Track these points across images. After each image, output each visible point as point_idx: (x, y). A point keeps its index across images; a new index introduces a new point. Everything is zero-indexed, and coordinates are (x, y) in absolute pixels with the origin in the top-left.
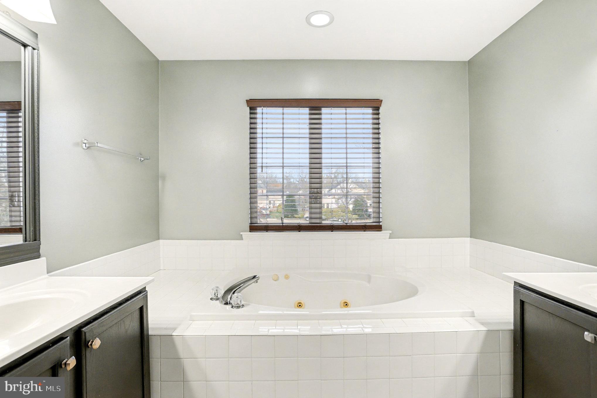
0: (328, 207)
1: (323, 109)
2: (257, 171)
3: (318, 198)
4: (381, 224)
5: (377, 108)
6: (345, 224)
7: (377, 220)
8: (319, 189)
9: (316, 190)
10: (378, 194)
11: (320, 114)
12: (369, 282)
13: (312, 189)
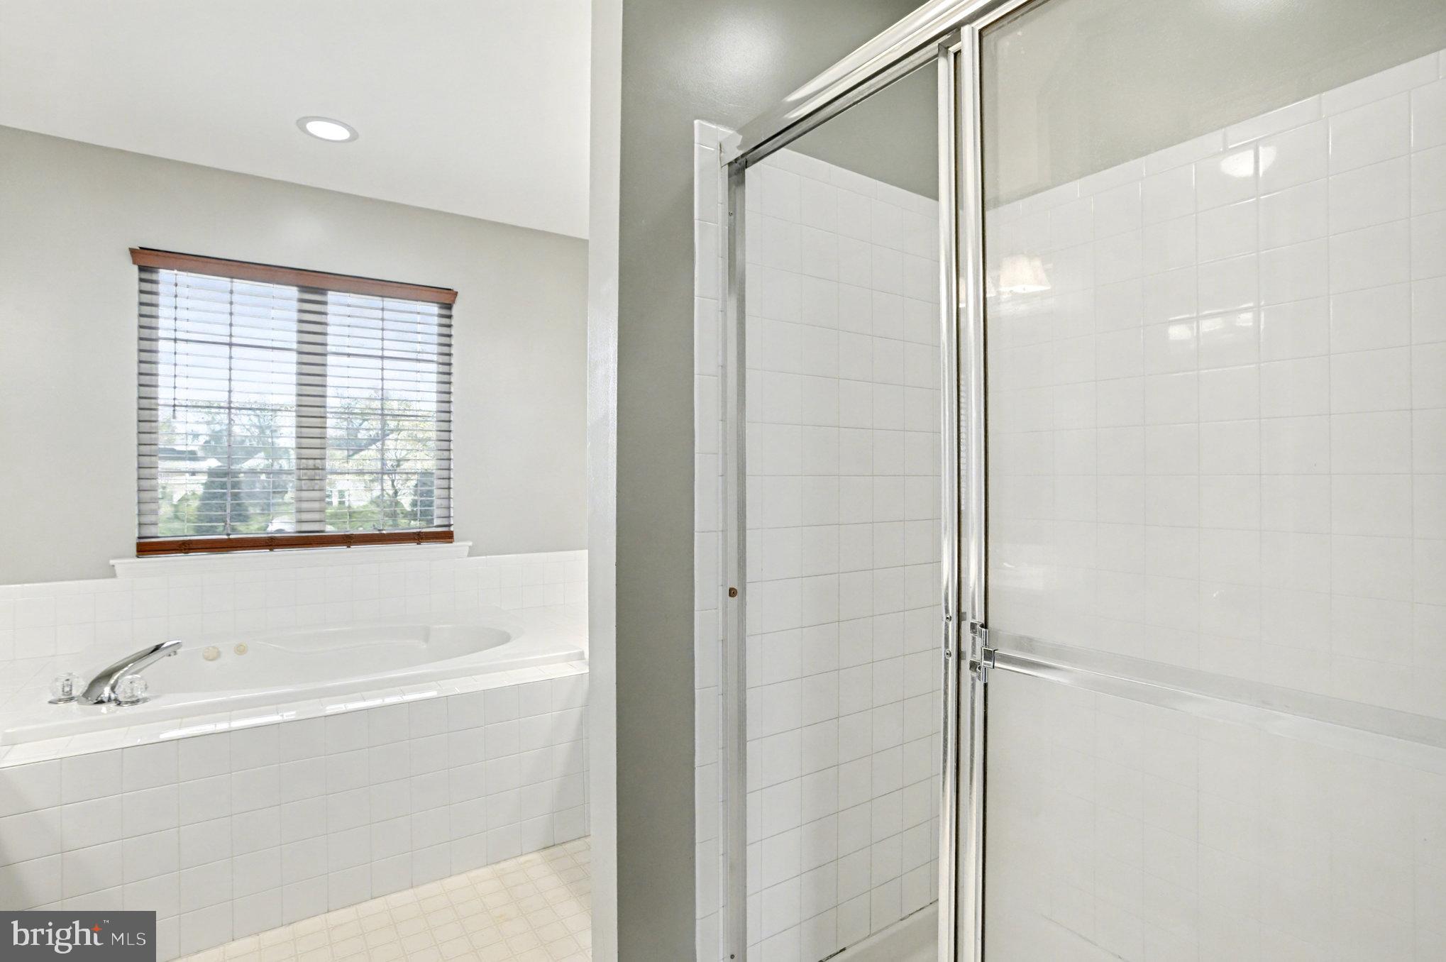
0: (341, 503)
1: (329, 292)
2: (157, 416)
3: (317, 478)
4: (452, 529)
5: (449, 307)
6: (378, 532)
7: (445, 522)
8: (318, 461)
9: (311, 462)
10: (447, 471)
11: (325, 303)
12: (426, 640)
13: (304, 461)
